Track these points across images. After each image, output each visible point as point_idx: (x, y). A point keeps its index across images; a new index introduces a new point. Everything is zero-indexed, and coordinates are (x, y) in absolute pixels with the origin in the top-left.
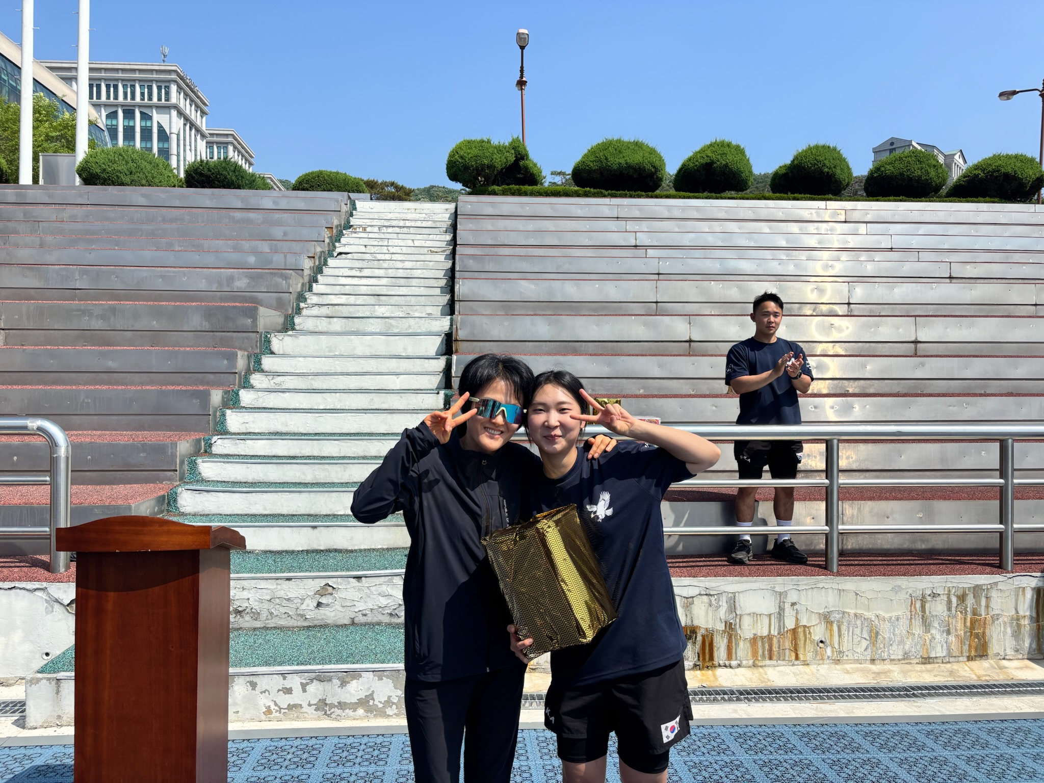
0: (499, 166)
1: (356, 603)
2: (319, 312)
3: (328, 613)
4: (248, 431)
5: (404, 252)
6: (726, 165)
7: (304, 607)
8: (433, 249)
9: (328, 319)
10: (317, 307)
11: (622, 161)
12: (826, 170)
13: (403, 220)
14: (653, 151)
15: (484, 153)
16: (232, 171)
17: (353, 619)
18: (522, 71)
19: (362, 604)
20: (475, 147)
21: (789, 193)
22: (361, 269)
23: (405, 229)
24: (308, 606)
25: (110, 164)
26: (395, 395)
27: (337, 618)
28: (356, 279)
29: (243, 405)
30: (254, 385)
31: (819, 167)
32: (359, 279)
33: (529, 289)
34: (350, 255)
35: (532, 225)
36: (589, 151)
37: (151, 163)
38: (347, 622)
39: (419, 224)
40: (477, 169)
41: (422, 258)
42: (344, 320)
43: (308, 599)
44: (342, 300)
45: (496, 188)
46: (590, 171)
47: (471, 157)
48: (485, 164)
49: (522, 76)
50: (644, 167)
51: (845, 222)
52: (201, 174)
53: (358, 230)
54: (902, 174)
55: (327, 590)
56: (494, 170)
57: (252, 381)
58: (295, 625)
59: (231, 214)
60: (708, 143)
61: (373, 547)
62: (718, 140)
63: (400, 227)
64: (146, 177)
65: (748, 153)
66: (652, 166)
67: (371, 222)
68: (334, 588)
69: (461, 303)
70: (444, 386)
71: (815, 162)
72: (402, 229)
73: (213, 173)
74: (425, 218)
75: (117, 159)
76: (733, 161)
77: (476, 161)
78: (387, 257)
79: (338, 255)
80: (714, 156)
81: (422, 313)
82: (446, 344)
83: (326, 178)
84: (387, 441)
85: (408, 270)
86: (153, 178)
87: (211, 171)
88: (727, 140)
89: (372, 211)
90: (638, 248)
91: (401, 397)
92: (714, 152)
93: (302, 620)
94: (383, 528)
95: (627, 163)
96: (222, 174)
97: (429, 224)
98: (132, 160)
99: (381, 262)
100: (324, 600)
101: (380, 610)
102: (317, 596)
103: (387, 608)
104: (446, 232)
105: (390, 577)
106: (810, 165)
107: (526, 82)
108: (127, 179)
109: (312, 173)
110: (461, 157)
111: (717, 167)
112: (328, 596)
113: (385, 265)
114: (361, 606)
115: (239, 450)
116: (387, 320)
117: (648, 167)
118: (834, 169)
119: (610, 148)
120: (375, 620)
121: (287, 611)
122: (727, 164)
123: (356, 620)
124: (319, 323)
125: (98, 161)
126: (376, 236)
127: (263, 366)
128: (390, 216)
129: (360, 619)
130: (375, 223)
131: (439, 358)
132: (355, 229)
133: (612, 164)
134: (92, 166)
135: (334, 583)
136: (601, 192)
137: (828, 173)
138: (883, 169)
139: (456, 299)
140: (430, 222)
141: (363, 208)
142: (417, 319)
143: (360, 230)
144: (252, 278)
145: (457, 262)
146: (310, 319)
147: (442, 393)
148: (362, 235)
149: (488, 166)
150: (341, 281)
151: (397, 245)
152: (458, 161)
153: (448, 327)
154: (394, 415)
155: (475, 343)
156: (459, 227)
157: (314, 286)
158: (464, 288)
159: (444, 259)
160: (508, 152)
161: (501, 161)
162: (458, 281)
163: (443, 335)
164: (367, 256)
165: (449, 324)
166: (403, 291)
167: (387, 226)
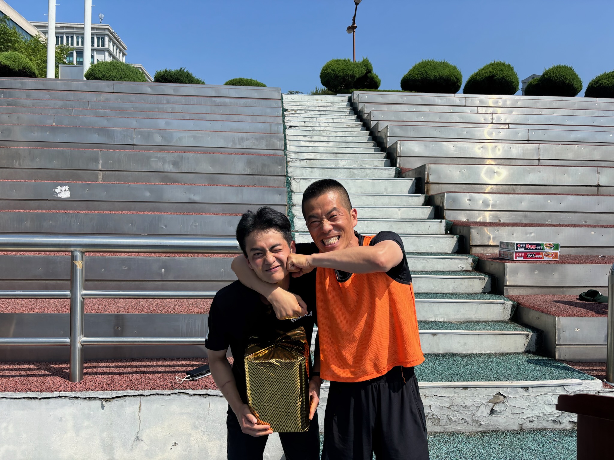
0: (357, 76)
1: (524, 411)
2: (300, 165)
3: (501, 420)
5: (330, 126)
6: (503, 78)
7: (479, 414)
8: (349, 124)
9: (311, 169)
10: (298, 161)
11: (437, 74)
12: (567, 81)
13: (319, 106)
14: (455, 68)
15: (348, 68)
16: (186, 77)
17: (521, 425)
18: (354, 20)
19: (530, 411)
20: (342, 64)
22: (311, 136)
23: (322, 112)
24: (482, 412)
25: (108, 71)
26: (408, 223)
27: (508, 424)
28: (312, 142)
29: (297, 229)
30: (295, 214)
31: (563, 80)
32: (314, 143)
34: (297, 127)
36: (414, 68)
37: (132, 72)
38: (516, 427)
39: (329, 109)
40: (343, 78)
41: (345, 129)
42: (321, 170)
43: (482, 406)
44: (312, 156)
46: (415, 80)
47: (340, 70)
48: (349, 75)
49: (354, 23)
50: (451, 78)
52: (166, 79)
53: (291, 112)
55: (499, 398)
56: (354, 79)
57: (293, 212)
58: (471, 430)
60: (488, 64)
61: (483, 352)
62: (496, 62)
65: (515, 70)
66: (455, 77)
67: (297, 107)
68: (505, 397)
69: (401, 158)
70: (433, 216)
72: (320, 112)
73: (173, 79)
74: (330, 105)
75: (112, 69)
76: (508, 74)
77: (343, 72)
78: (322, 129)
79: (290, 127)
80: (495, 71)
81: (371, 165)
82: (416, 186)
83: (245, 83)
84: (430, 259)
85: (344, 137)
87: (172, 77)
88: (502, 62)
89: (293, 101)
91: (413, 225)
92: (495, 69)
93: (477, 425)
94: (490, 335)
95: (439, 76)
96: (179, 79)
97: (336, 109)
98: (122, 70)
99: (321, 132)
100: (496, 408)
101: (545, 417)
102: (490, 404)
103: (551, 415)
104: (349, 114)
105: (553, 388)
106: (556, 78)
107: (356, 27)
109: (235, 80)
110: (333, 70)
111: (497, 79)
112: (501, 404)
113: (324, 134)
114: (528, 414)
116: (351, 170)
117: (453, 78)
118: (572, 81)
119: (428, 66)
120: (540, 426)
121: (464, 418)
122: (504, 77)
123: (524, 427)
124: (304, 172)
125: (100, 69)
126: (302, 115)
127: (293, 201)
128: (308, 104)
129: (528, 425)
130: (300, 108)
131: (420, 196)
132: (290, 111)
133: (430, 76)
134: (96, 73)
135: (505, 392)
137: (568, 83)
138: (600, 82)
139: (398, 155)
140: (336, 108)
141: (287, 99)
142: (372, 170)
143: (293, 112)
144: (256, 139)
145: (389, 130)
146: (298, 169)
147: (444, 221)
148: (297, 115)
149: (350, 76)
150: (303, 144)
151: (324, 121)
152: (330, 73)
153: (394, 175)
154: (421, 238)
155: (441, 185)
156: (365, 109)
157: (288, 147)
158: (403, 148)
159: (361, 130)
160: (362, 67)
161: (358, 73)
162: (399, 142)
163: (414, 179)
164: (309, 128)
165: (394, 173)
166: (349, 151)
167: (310, 110)
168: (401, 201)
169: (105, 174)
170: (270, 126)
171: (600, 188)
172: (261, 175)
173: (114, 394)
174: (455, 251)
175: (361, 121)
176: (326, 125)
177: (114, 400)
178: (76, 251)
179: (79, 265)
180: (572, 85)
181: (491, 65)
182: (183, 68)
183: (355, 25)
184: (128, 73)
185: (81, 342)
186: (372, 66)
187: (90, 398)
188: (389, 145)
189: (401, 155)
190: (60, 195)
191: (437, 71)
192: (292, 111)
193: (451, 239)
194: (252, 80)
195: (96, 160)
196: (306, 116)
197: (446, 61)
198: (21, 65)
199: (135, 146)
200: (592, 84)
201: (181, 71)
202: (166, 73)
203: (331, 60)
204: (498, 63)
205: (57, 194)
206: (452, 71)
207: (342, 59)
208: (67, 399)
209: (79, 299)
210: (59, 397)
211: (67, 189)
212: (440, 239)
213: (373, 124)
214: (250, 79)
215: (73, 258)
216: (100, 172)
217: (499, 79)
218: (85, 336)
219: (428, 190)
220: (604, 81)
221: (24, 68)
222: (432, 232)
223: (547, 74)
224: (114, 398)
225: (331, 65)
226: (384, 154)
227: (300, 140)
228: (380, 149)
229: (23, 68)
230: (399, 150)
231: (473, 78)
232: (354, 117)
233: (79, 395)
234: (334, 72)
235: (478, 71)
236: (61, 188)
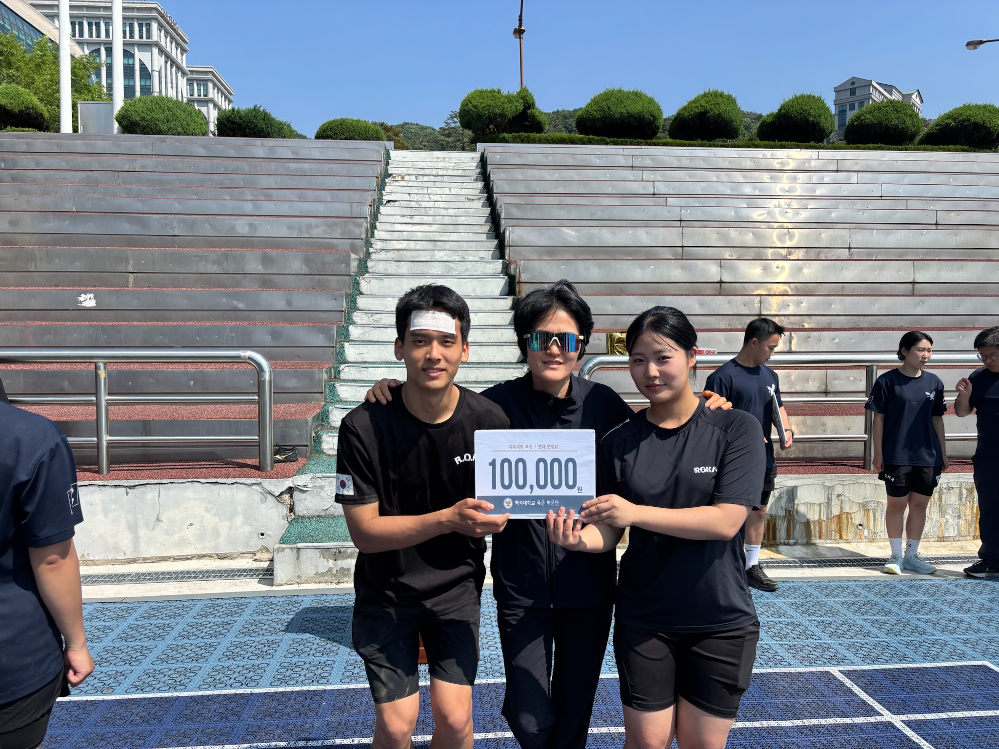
0: (510, 114)
2: (386, 257)
4: (364, 360)
5: (443, 200)
6: (719, 115)
8: (469, 197)
9: (397, 263)
10: (384, 252)
11: (624, 111)
12: (811, 118)
13: (437, 169)
14: (651, 101)
15: (495, 103)
16: (262, 120)
18: (520, 20)
20: (488, 97)
21: (776, 141)
22: (412, 216)
23: (439, 177)
25: (148, 112)
26: (478, 330)
28: (410, 225)
29: (352, 339)
30: (356, 321)
31: (805, 116)
32: (413, 226)
33: (571, 235)
34: (397, 202)
35: (557, 175)
36: (592, 101)
37: (185, 111)
39: (450, 172)
40: (489, 118)
41: (461, 205)
42: (410, 264)
44: (403, 245)
45: (506, 135)
46: (594, 120)
47: (484, 107)
48: (496, 113)
49: (520, 25)
50: (644, 116)
51: (837, 171)
52: (233, 122)
53: (397, 179)
54: (880, 123)
56: (505, 119)
57: (354, 318)
59: (287, 164)
60: (702, 93)
62: (711, 91)
63: (435, 176)
64: (182, 124)
65: (739, 102)
66: (651, 115)
67: (407, 171)
69: (511, 248)
71: (801, 111)
72: (436, 178)
73: (244, 122)
74: (454, 166)
75: (154, 108)
76: (726, 109)
77: (488, 110)
78: (431, 204)
79: (387, 202)
80: (708, 106)
81: (475, 257)
82: (509, 286)
83: (349, 126)
84: (484, 369)
85: (454, 217)
86: (188, 125)
87: (242, 120)
88: (720, 91)
89: (405, 160)
90: (656, 196)
92: (707, 101)
95: (628, 113)
96: (252, 122)
97: (460, 173)
98: (168, 108)
99: (427, 209)
104: (476, 181)
106: (797, 114)
107: (524, 31)
108: (164, 127)
109: (335, 121)
110: (475, 107)
111: (711, 116)
113: (431, 212)
115: (363, 376)
116: (448, 263)
117: (648, 116)
118: (819, 118)
119: (612, 98)
122: (720, 113)
124: (388, 266)
125: (137, 110)
127: (358, 305)
128: (422, 165)
130: (411, 171)
131: (507, 298)
132: (395, 177)
133: (614, 114)
134: (132, 115)
136: (604, 140)
137: (813, 121)
138: (863, 118)
139: (508, 244)
140: (460, 171)
141: (396, 157)
142: (476, 263)
144: (329, 226)
145: (503, 208)
146: (381, 262)
148: (402, 183)
149: (499, 115)
150: (398, 227)
151: (439, 193)
152: (471, 110)
153: (500, 270)
154: (483, 347)
156: (493, 174)
157: (376, 232)
158: (509, 235)
159: (482, 207)
160: (517, 101)
161: (511, 110)
162: (508, 227)
164: (414, 204)
165: (501, 267)
166: (454, 237)
167: (423, 175)
168: (485, 304)
169: (137, 277)
171: (723, 284)
172: (321, 275)
173: (136, 482)
175: (486, 192)
176: (438, 198)
177: (137, 487)
178: (99, 362)
179: (102, 374)
180: (818, 123)
181: (705, 95)
182: (259, 106)
183: (522, 28)
184: (178, 114)
185: (106, 441)
186: (534, 98)
187: (116, 486)
188: (502, 230)
189: (511, 244)
190: (84, 304)
191: (625, 107)
192: (398, 177)
195: (127, 261)
196: (415, 184)
197: (639, 91)
198: (23, 103)
199: (177, 237)
201: (255, 109)
202: (233, 114)
203: (474, 90)
204: (714, 92)
205: (81, 302)
206: (648, 105)
207: (490, 88)
208: (96, 487)
209: (103, 403)
210: (90, 485)
211: (92, 297)
212: (509, 348)
213: (496, 197)
214: (356, 119)
215: (97, 368)
216: (131, 274)
217: (713, 117)
218: (110, 436)
219: (518, 292)
220: (868, 116)
221: (27, 108)
222: (505, 340)
223: (785, 108)
224: (136, 486)
225: (473, 97)
226: (495, 242)
227: (396, 221)
228: (494, 234)
229: (25, 107)
230: (507, 238)
232: (480, 185)
233: (106, 483)
234: (476, 110)
235: (687, 103)
236: (86, 296)
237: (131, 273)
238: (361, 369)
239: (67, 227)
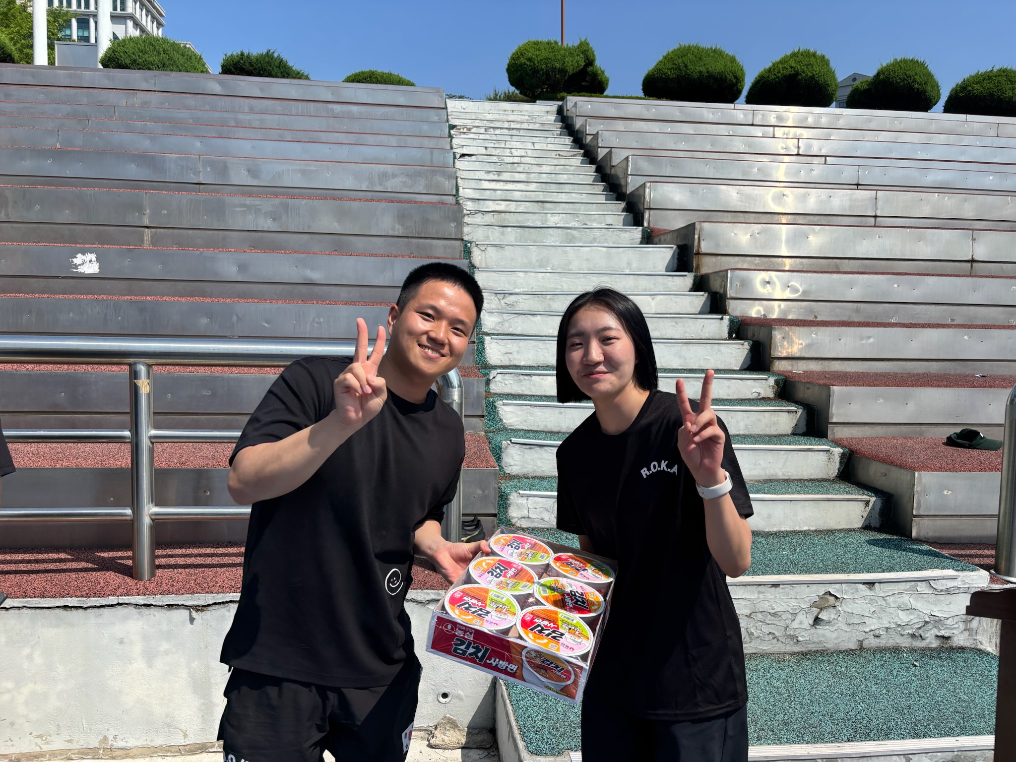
0: (570, 70)
1: (866, 620)
2: (483, 221)
3: (828, 634)
5: (529, 155)
6: (813, 77)
7: (795, 625)
8: (561, 153)
9: (501, 228)
10: (480, 214)
11: (703, 69)
12: (917, 86)
13: (508, 121)
14: (733, 60)
15: (554, 56)
16: (277, 67)
17: (861, 642)
19: (875, 621)
20: (545, 49)
22: (498, 173)
23: (515, 131)
24: (801, 623)
25: (140, 54)
26: (669, 320)
27: (840, 640)
28: (501, 183)
31: (909, 83)
32: (504, 184)
34: (473, 157)
35: (668, 129)
36: (665, 58)
37: (183, 55)
38: (853, 646)
39: (525, 126)
40: (547, 74)
41: (555, 162)
42: (519, 230)
43: (801, 613)
44: (502, 206)
47: (541, 60)
48: (556, 68)
50: (726, 77)
51: (998, 137)
53: (462, 130)
54: (992, 95)
55: (828, 601)
56: (565, 75)
58: (783, 650)
60: (789, 53)
61: (797, 528)
62: (801, 50)
63: (509, 129)
65: (833, 65)
66: (734, 76)
67: (472, 123)
68: (837, 598)
69: (652, 212)
71: (905, 76)
72: (511, 132)
73: (255, 69)
74: (527, 120)
75: (148, 49)
76: (820, 71)
77: (546, 64)
78: (516, 160)
79: (462, 156)
80: (799, 67)
81: (601, 223)
82: (678, 258)
83: (379, 79)
85: (553, 175)
87: (253, 66)
88: (812, 50)
89: (464, 111)
92: (799, 62)
93: (792, 643)
95: (708, 72)
96: (265, 70)
97: (537, 127)
98: (164, 51)
99: (515, 165)
100: (823, 616)
101: (899, 629)
102: (814, 609)
103: (908, 627)
104: (560, 135)
105: (913, 583)
106: (899, 80)
109: (362, 73)
110: (529, 60)
111: (802, 79)
112: (831, 610)
113: (520, 169)
114: (873, 624)
116: (569, 231)
117: (730, 77)
118: (924, 86)
119: (689, 55)
120: (891, 643)
121: (773, 631)
122: (813, 75)
123: (866, 644)
124: (490, 233)
125: (127, 50)
126: (481, 137)
128: (489, 117)
129: (872, 642)
130: (477, 123)
132: (460, 129)
133: (692, 73)
134: (121, 57)
135: (838, 590)
137: (918, 89)
138: (970, 88)
139: (646, 207)
140: (538, 125)
141: (454, 108)
142: (604, 231)
143: (465, 130)
144: (408, 176)
145: (630, 164)
146: (481, 227)
147: (727, 317)
148: (472, 136)
149: (559, 70)
150: (486, 185)
151: (519, 147)
152: (525, 64)
153: (639, 240)
155: (719, 257)
156: (588, 128)
157: (461, 190)
158: (655, 194)
159: (581, 163)
160: (578, 55)
161: (572, 65)
162: (648, 185)
163: (675, 247)
164: (495, 159)
165: (640, 236)
166: (563, 197)
167: (494, 128)
168: (654, 283)
169: (156, 234)
170: (432, 153)
171: (975, 264)
172: (421, 238)
173: (209, 599)
174: (745, 367)
175: (580, 148)
176: (522, 153)
177: (210, 608)
178: (139, 362)
179: (144, 387)
180: (925, 92)
181: (794, 55)
182: (272, 51)
184: (175, 58)
185: (150, 515)
186: (595, 53)
187: (170, 606)
188: (630, 190)
189: (652, 207)
190: (81, 269)
191: (704, 65)
192: (463, 128)
193: (740, 346)
194: (391, 74)
195: (140, 209)
196: (488, 137)
197: (718, 48)
199: (202, 186)
200: (956, 90)
201: (269, 55)
202: (242, 59)
203: (527, 41)
204: (805, 52)
205: (76, 266)
206: (729, 64)
207: (545, 40)
208: (131, 608)
209: (145, 443)
210: (119, 604)
211: (94, 259)
212: (722, 348)
213: (601, 153)
214: (387, 72)
215: (135, 375)
216: (147, 230)
217: (805, 80)
218: (156, 505)
219: (698, 266)
220: (976, 87)
222: (706, 336)
223: (884, 73)
224: (209, 605)
225: (526, 50)
226: (623, 205)
227: (480, 178)
228: (615, 195)
230: (647, 199)
231: (763, 77)
232: (568, 140)
233: (151, 600)
234: (532, 64)
235: (771, 64)
236: (84, 257)
237: (148, 227)
238: (522, 377)
239: (49, 167)
